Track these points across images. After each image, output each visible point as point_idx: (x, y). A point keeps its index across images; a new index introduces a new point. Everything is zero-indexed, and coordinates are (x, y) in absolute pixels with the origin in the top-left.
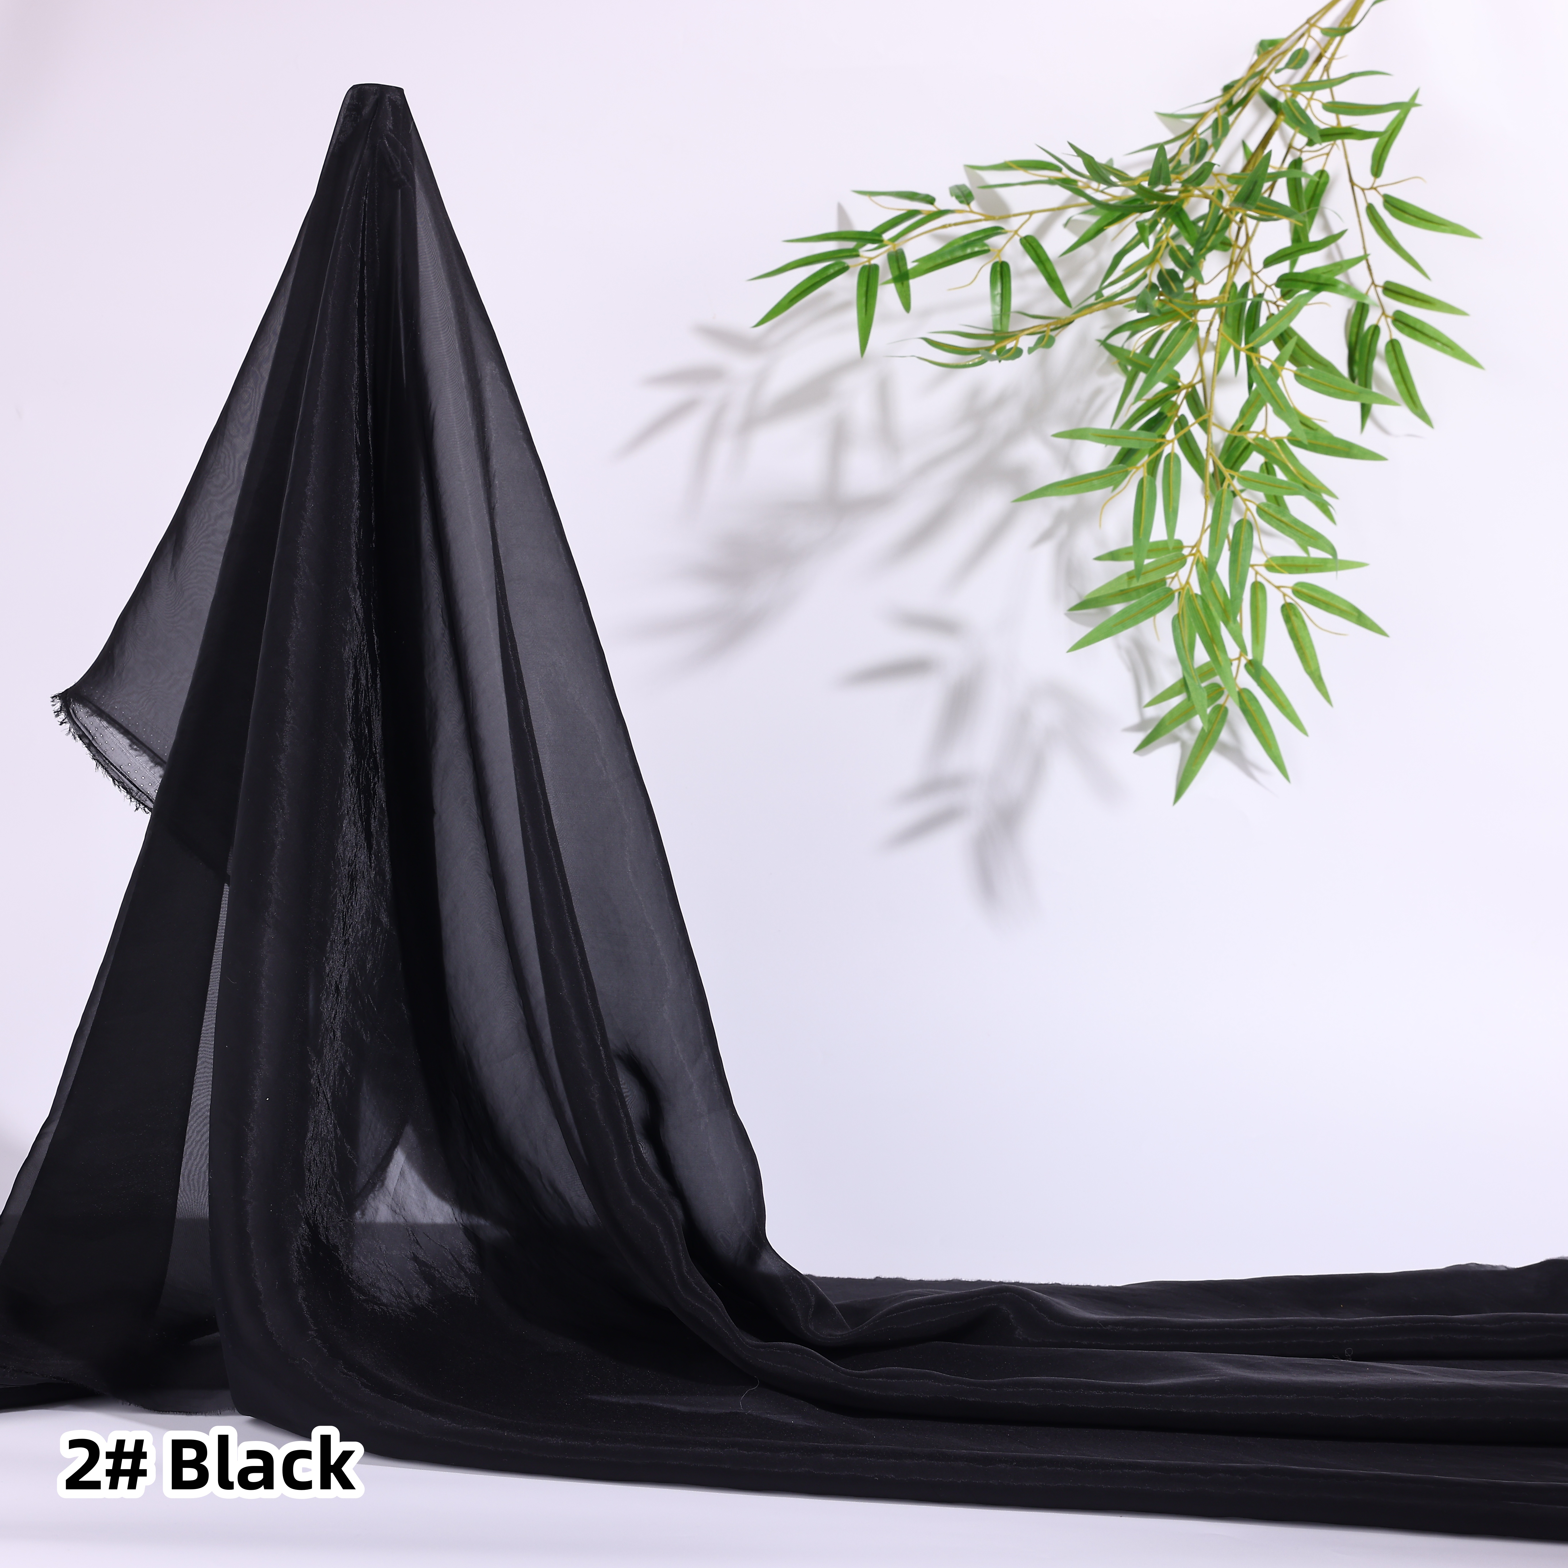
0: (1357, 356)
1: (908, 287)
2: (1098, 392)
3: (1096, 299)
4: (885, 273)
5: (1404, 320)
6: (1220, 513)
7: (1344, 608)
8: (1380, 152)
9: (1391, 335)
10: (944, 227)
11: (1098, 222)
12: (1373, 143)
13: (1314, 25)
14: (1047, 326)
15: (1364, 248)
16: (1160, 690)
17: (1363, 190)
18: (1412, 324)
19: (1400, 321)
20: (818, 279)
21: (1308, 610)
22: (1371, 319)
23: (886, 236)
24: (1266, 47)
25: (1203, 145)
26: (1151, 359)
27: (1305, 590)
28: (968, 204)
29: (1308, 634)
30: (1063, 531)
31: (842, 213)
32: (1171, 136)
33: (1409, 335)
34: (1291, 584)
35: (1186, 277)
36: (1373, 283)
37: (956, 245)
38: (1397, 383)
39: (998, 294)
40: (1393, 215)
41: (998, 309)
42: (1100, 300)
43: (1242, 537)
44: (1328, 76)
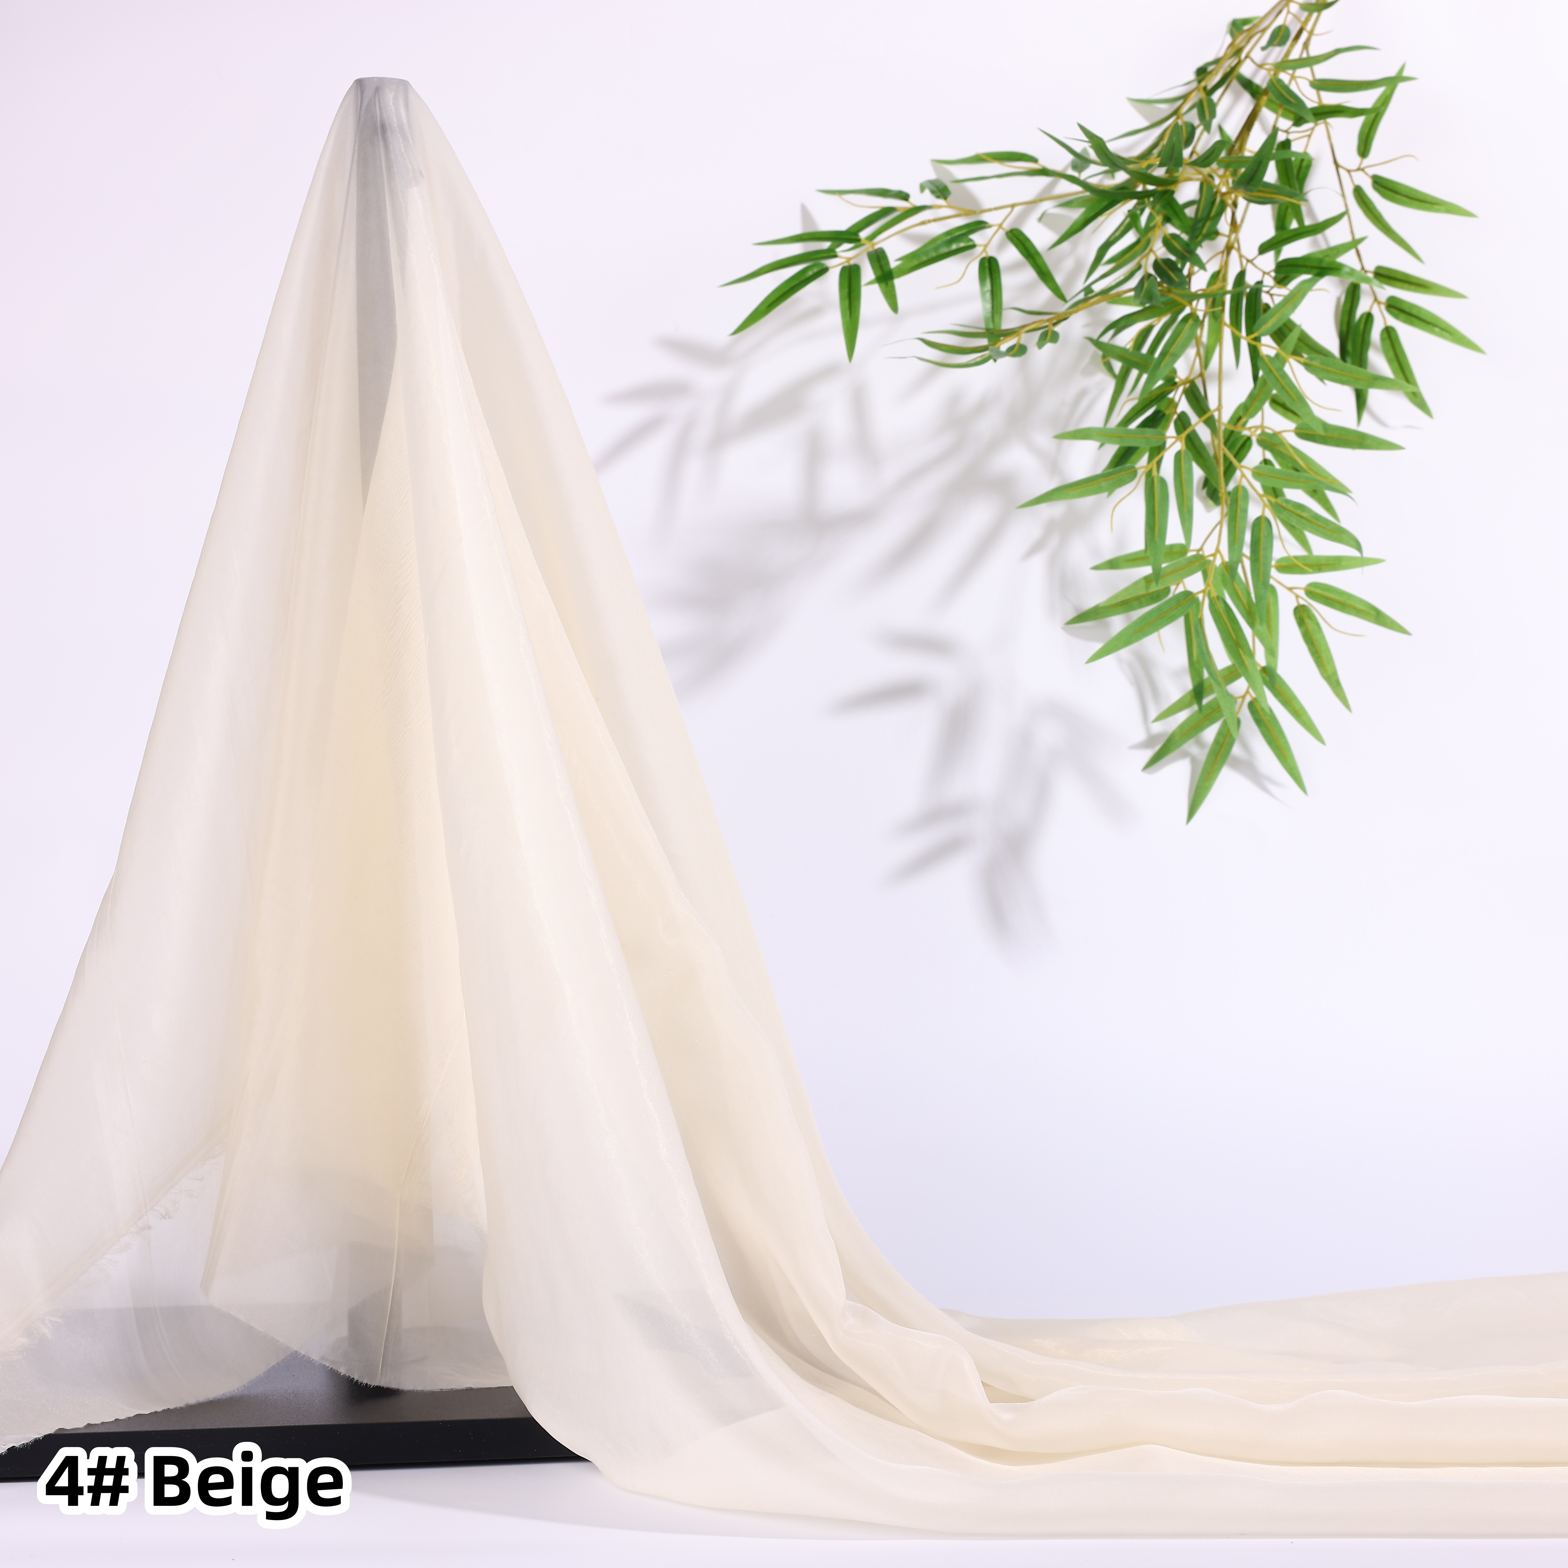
0: (1350, 347)
1: (893, 287)
2: (1083, 394)
3: (1086, 294)
4: (868, 273)
5: (1399, 306)
6: (1236, 511)
7: (1361, 607)
8: (1367, 130)
9: (1385, 323)
10: (923, 223)
11: (1085, 212)
12: (1359, 121)
13: (1291, 1)
14: (1048, 320)
15: (1352, 232)
16: (1165, 705)
17: (1349, 171)
18: (1408, 310)
19: (1394, 306)
20: (796, 282)
21: (1321, 611)
22: (1363, 307)
23: (863, 234)
24: (1237, 27)
25: (1189, 129)
26: (1143, 355)
27: (1318, 591)
28: (945, 198)
29: (1323, 638)
31: (806, 214)
32: (1145, 124)
33: (1405, 321)
34: (1304, 585)
35: (1183, 265)
36: (1363, 268)
37: (939, 242)
38: (1394, 372)
39: (988, 291)
40: (1383, 195)
41: (989, 306)
42: (1090, 295)
43: (1262, 535)
44: (1308, 53)
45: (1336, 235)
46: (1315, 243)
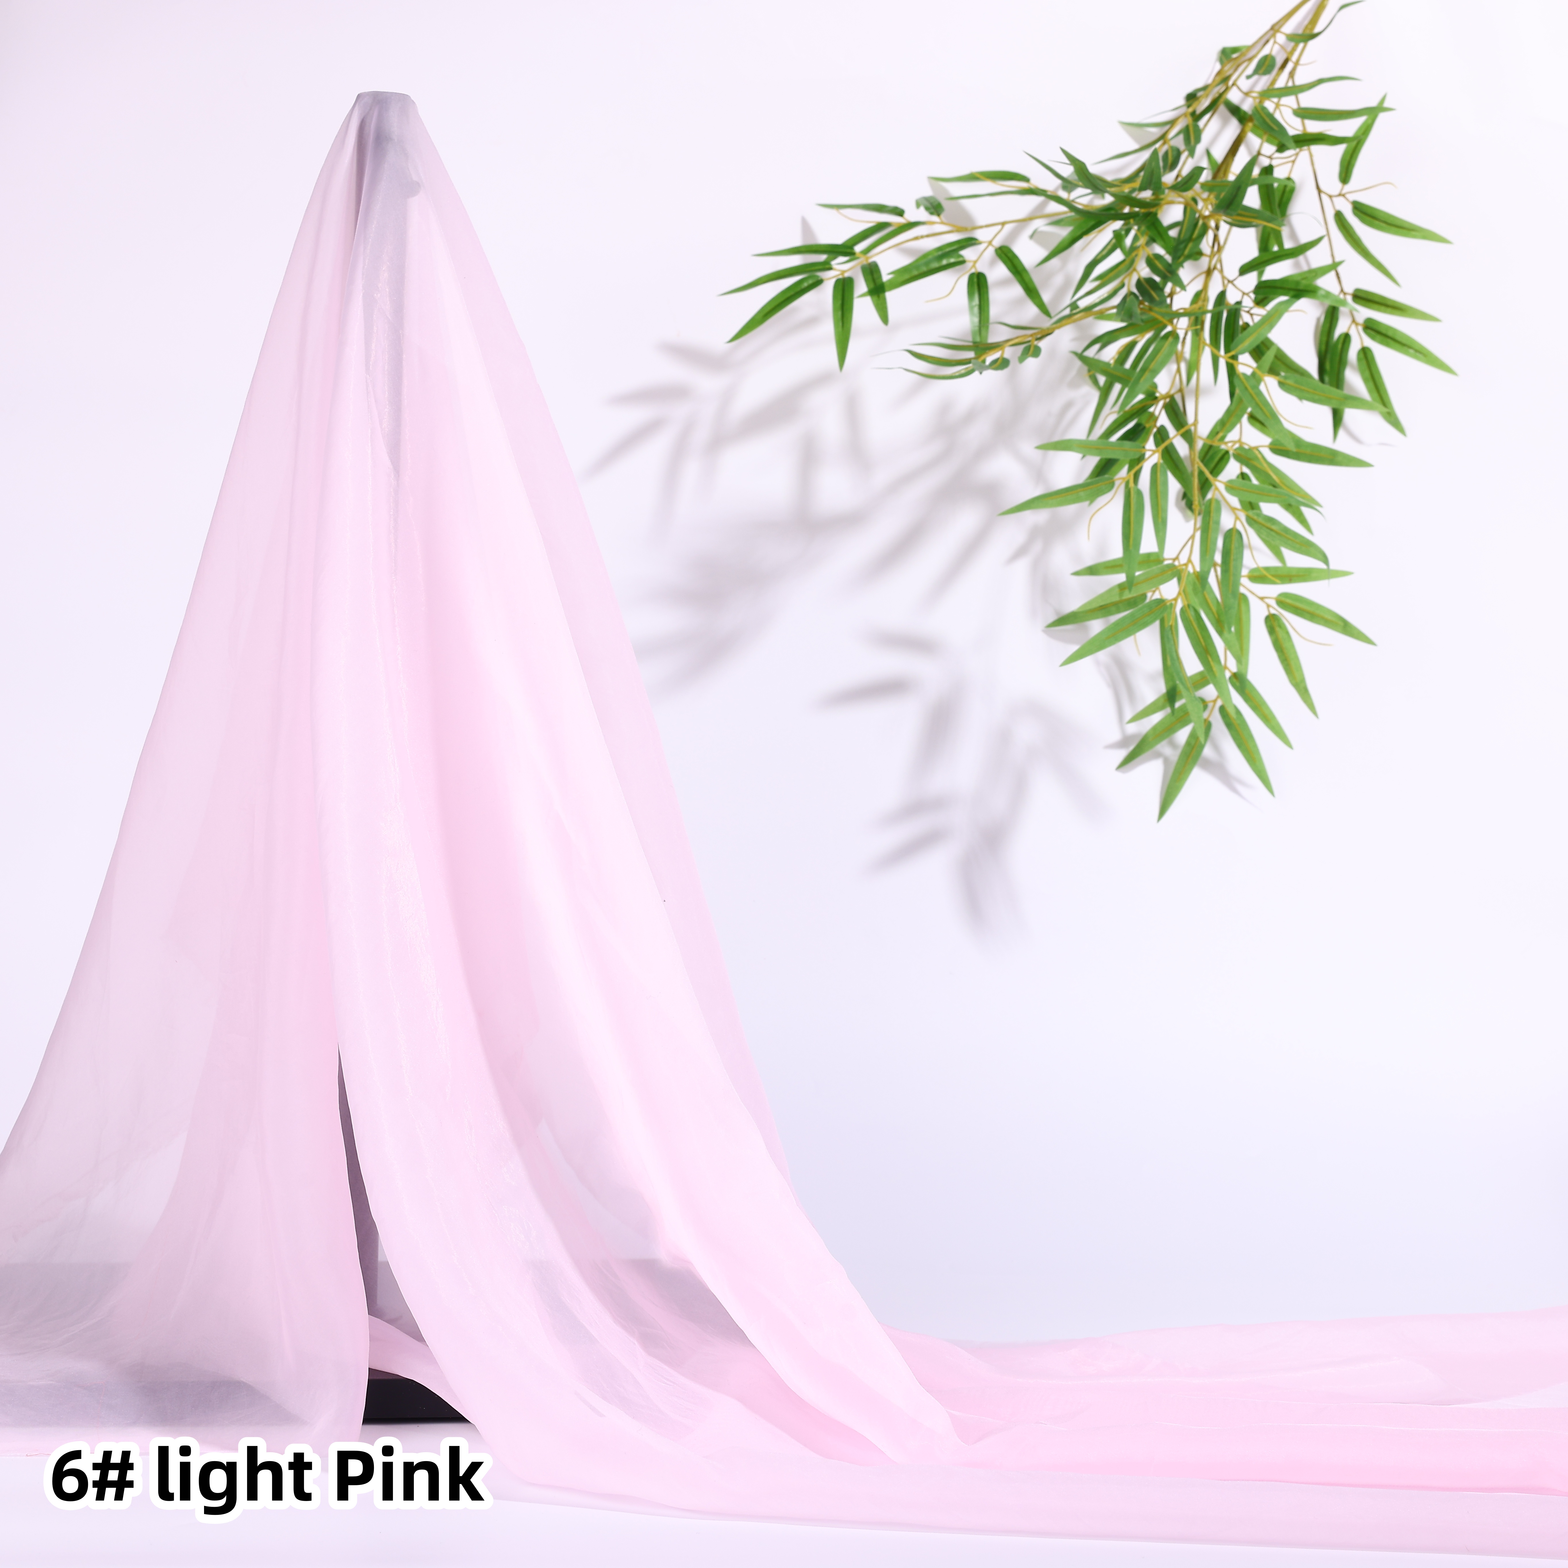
0: (1328, 366)
1: (884, 299)
2: (1068, 405)
3: (1071, 310)
4: (861, 286)
5: (1375, 327)
6: (1209, 523)
7: (1329, 617)
8: (1348, 158)
9: (1362, 343)
10: (916, 238)
11: (1072, 231)
12: (1341, 148)
13: (1278, 31)
14: (1031, 335)
15: (1333, 256)
16: (1141, 707)
17: (1330, 197)
18: (1384, 331)
19: (1371, 328)
20: (792, 293)
21: (1291, 620)
22: (1342, 327)
23: (858, 248)
24: (1227, 55)
25: (1175, 153)
26: (1126, 370)
27: (1288, 601)
28: (939, 215)
29: (1293, 646)
30: (1038, 546)
31: (806, 227)
32: (1136, 146)
33: (1381, 343)
34: (1275, 595)
35: (1165, 284)
36: (1342, 291)
37: (930, 257)
38: (1370, 391)
39: (975, 306)
40: (1363, 221)
41: (976, 320)
42: (1074, 311)
43: (1233, 546)
44: (1293, 82)
45: (1317, 258)
46: (1297, 265)
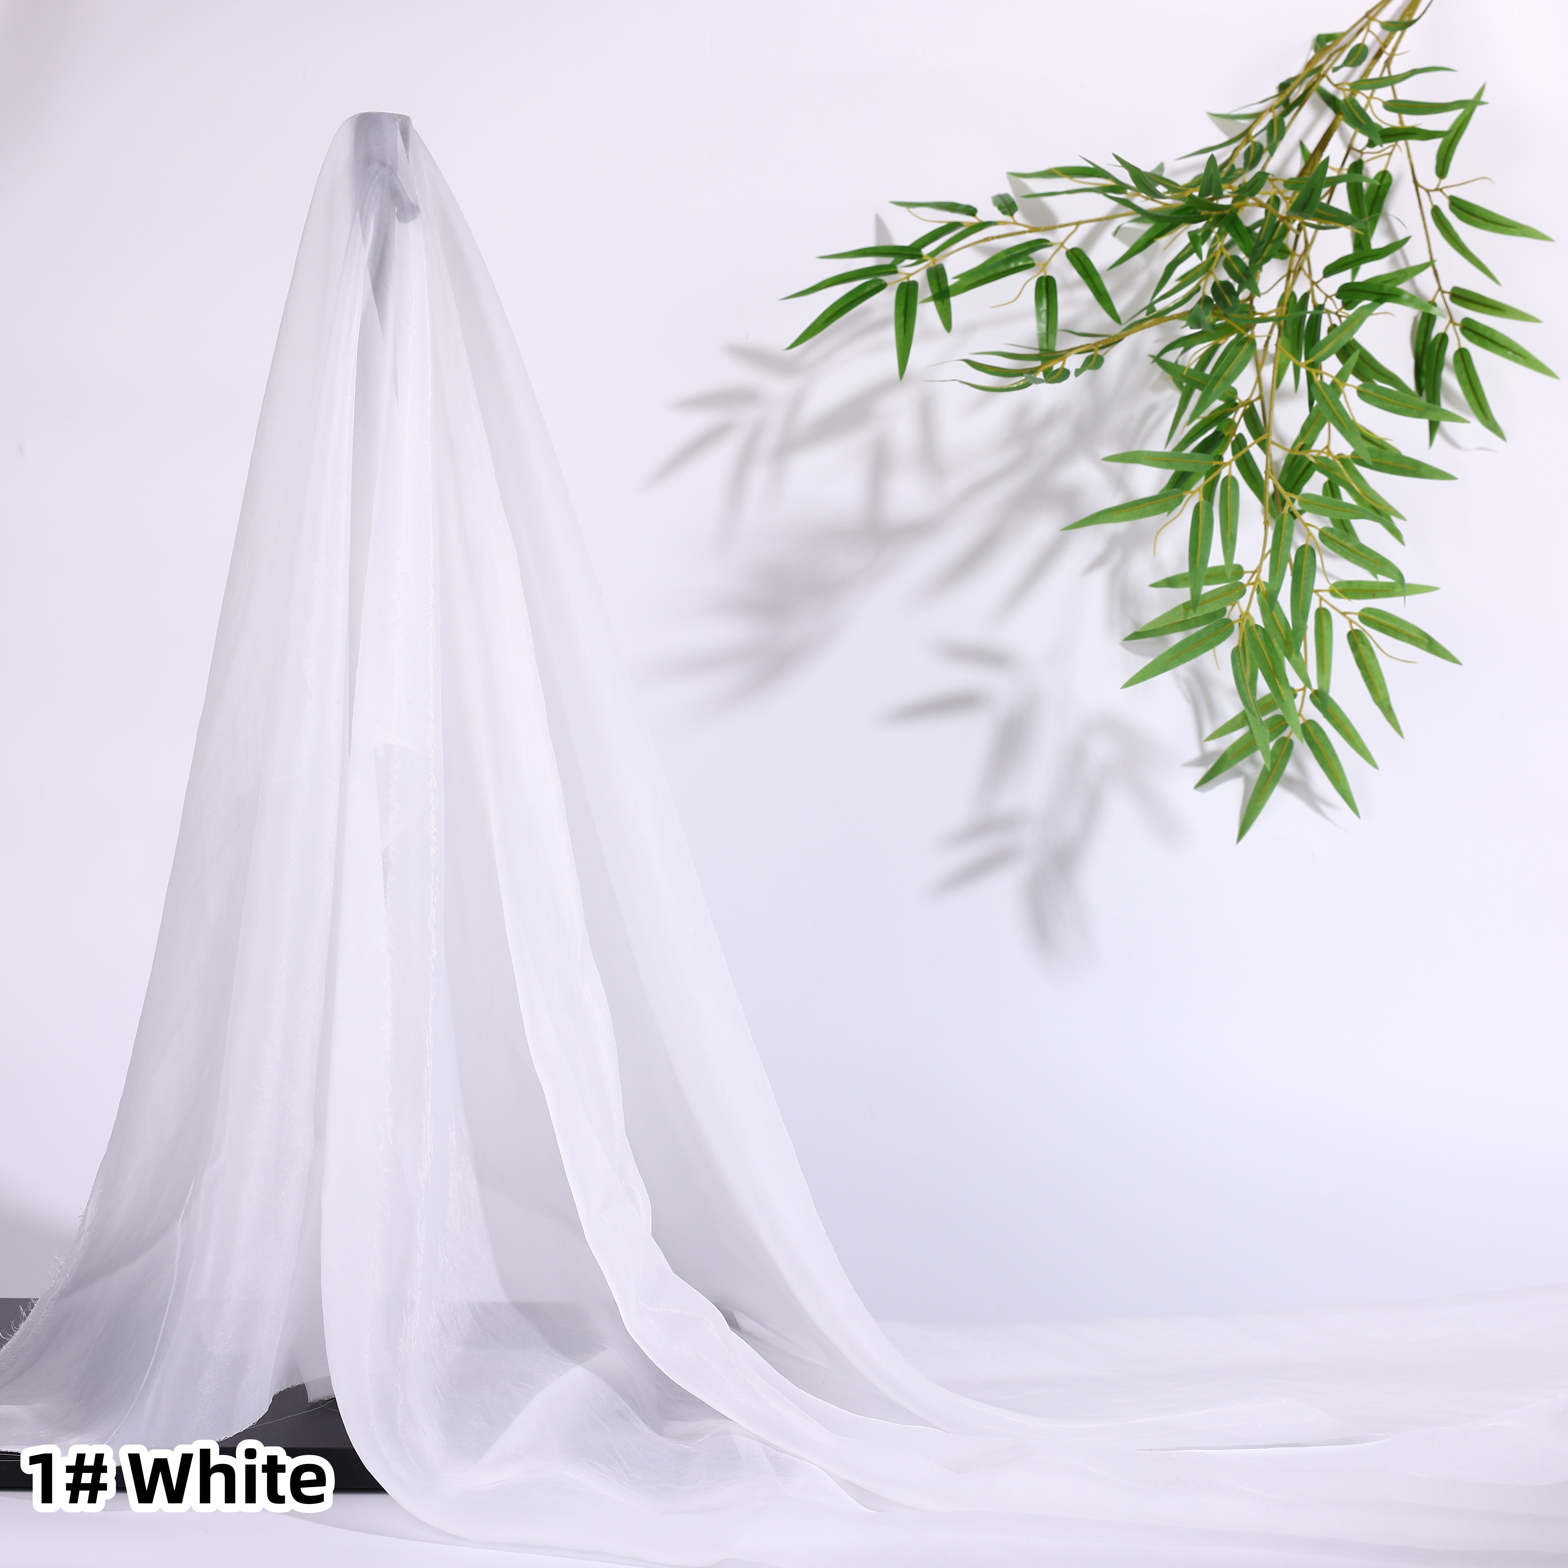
0: (1424, 366)
1: (949, 305)
2: (1151, 409)
3: (1148, 314)
4: (925, 291)
5: (1473, 328)
6: (1280, 540)
7: (1414, 634)
8: (1445, 151)
9: (1459, 344)
10: (986, 239)
12: (1437, 143)
13: (1373, 19)
14: (1095, 344)
15: (1430, 252)
16: (1221, 722)
17: (1428, 191)
18: (1481, 332)
19: (1469, 329)
20: (854, 298)
21: (1375, 636)
22: (1438, 328)
23: (926, 251)
24: (1323, 43)
25: (1258, 149)
26: (1206, 375)
27: (1372, 616)
28: (1012, 215)
29: (1377, 662)
30: (1116, 557)
31: (880, 226)
32: (1224, 139)
33: (1479, 344)
34: (1358, 610)
35: (1241, 289)
36: (1440, 289)
37: (998, 260)
38: (1466, 395)
39: (1043, 311)
40: (1460, 217)
41: (1044, 326)
42: (1151, 315)
43: (1305, 564)
44: (1389, 72)
45: (1415, 254)
46: (1394, 262)
